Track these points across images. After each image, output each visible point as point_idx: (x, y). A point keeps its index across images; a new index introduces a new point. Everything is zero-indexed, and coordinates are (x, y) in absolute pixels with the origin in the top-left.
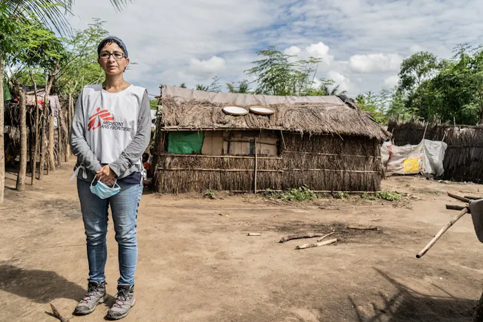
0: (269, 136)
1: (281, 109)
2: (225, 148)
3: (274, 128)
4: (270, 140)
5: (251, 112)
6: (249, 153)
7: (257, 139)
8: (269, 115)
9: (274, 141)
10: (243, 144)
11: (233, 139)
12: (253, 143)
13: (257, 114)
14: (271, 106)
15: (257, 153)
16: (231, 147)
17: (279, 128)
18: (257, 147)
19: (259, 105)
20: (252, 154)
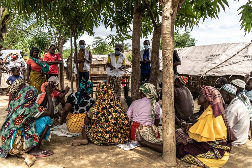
0: (102, 66)
1: (104, 59)
2: (91, 70)
3: (103, 64)
4: (102, 67)
5: (97, 60)
6: (97, 70)
7: (99, 67)
8: (102, 61)
9: (104, 67)
10: (96, 68)
11: (93, 67)
12: (98, 68)
13: (99, 60)
14: (102, 58)
15: (99, 70)
16: (93, 69)
17: (105, 64)
18: (99, 69)
19: (99, 58)
20: (98, 71)
